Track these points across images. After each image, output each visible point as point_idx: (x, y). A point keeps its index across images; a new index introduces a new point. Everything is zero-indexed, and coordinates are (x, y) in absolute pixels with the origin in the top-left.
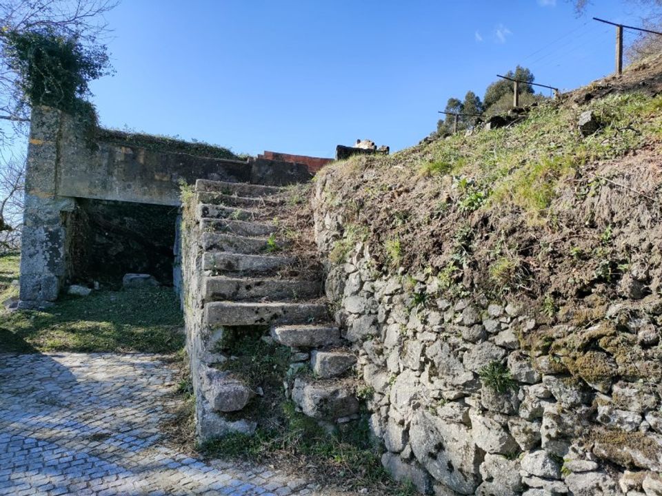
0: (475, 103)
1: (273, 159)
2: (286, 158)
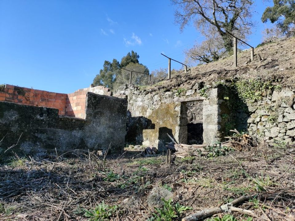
0: (117, 64)
1: (14, 91)
2: (26, 91)
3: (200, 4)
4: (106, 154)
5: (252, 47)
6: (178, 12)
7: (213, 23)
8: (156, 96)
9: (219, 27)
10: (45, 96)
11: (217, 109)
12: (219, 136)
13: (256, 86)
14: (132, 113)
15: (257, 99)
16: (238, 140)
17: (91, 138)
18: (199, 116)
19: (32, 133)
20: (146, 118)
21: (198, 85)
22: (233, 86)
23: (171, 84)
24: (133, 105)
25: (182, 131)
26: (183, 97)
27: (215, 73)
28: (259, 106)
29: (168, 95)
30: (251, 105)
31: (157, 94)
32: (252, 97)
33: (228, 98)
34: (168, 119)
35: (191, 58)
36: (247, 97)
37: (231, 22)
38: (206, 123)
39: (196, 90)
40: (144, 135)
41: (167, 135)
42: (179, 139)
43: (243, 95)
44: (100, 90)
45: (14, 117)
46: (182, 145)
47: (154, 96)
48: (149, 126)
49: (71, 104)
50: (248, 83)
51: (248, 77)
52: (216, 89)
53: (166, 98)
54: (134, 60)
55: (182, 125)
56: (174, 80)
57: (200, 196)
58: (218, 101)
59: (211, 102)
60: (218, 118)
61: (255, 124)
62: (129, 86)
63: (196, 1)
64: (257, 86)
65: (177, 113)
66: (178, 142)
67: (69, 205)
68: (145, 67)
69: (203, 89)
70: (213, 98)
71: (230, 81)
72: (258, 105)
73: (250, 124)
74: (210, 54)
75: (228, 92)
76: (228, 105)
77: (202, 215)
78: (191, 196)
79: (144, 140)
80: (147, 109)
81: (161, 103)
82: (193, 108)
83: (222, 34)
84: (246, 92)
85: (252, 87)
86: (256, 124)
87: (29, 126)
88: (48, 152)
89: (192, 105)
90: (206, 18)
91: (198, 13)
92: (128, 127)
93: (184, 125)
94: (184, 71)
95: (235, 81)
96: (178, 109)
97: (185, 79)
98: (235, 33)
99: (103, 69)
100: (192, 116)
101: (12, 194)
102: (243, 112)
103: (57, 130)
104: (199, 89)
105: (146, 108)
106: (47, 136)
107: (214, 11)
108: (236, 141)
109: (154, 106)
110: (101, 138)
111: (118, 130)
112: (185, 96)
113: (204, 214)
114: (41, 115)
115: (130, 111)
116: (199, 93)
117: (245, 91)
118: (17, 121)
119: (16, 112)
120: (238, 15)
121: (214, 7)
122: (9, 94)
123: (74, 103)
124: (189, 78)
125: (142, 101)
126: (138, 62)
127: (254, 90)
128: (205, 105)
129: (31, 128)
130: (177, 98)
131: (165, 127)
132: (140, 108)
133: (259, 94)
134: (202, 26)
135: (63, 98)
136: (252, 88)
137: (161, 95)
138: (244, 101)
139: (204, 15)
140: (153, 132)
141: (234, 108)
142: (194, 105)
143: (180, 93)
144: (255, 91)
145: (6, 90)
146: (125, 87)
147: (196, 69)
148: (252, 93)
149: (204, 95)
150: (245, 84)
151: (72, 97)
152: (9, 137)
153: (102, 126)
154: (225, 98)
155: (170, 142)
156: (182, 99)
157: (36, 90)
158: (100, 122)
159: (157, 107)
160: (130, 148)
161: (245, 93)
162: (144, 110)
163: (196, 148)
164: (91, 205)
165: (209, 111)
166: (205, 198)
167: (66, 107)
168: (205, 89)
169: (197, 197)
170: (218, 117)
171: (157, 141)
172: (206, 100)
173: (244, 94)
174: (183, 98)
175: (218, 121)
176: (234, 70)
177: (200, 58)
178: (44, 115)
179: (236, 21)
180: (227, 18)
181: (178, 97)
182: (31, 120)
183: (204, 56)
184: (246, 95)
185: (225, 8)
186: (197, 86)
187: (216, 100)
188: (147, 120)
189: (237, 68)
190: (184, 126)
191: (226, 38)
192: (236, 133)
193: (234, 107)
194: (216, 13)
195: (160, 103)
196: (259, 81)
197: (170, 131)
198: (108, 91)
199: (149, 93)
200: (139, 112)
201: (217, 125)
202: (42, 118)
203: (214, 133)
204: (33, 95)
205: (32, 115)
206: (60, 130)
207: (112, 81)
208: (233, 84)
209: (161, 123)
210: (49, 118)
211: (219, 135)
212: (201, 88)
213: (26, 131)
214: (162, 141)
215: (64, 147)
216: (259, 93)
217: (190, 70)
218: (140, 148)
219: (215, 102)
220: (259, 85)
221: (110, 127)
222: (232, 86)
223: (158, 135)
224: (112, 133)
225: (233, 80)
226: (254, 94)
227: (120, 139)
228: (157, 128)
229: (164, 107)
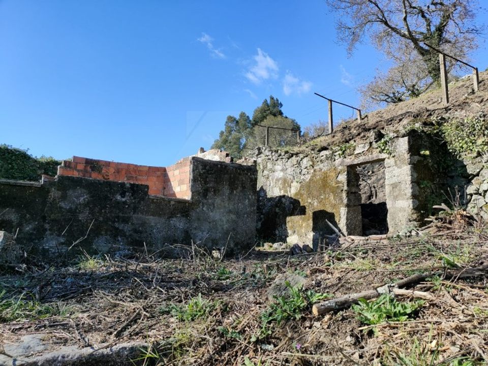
0: (246, 120)
1: (85, 167)
2: (103, 165)
3: (379, 6)
4: (223, 252)
5: (474, 68)
6: (341, 23)
7: (404, 36)
8: (305, 160)
9: (415, 41)
10: (132, 173)
11: (409, 173)
12: (416, 219)
13: (477, 129)
14: (267, 191)
15: (480, 150)
16: (447, 221)
17: (201, 231)
18: (383, 191)
19: (110, 223)
20: (291, 197)
21: (374, 134)
22: (437, 133)
23: (333, 142)
24: (268, 178)
25: (352, 215)
26: (350, 157)
27: (409, 116)
28: (485, 163)
29: (325, 156)
30: (470, 162)
31: (307, 156)
32: (471, 148)
33: (427, 153)
34: (327, 195)
35: (371, 99)
36: (464, 150)
37: (437, 31)
38: (392, 197)
39: (371, 143)
40: (289, 225)
41: (326, 222)
42: (347, 229)
43: (456, 147)
44: (213, 156)
45: (82, 198)
46: (352, 237)
47: (301, 160)
48: (296, 210)
49: (172, 183)
50: (463, 125)
51: (465, 114)
52: (406, 138)
53: (321, 161)
54: (274, 111)
55: (352, 204)
56: (339, 135)
57: (349, 281)
58: (410, 158)
59: (398, 162)
60: (412, 188)
61: (480, 195)
62: (263, 151)
63: (371, 2)
64: (480, 127)
65: (340, 185)
66: (346, 233)
67: (152, 303)
68: (293, 121)
69: (383, 140)
70: (401, 154)
71: (432, 124)
72: (483, 161)
73: (471, 195)
74: (404, 89)
75: (428, 143)
76: (430, 164)
77: (345, 301)
78: (335, 282)
79: (289, 234)
80: (292, 182)
81: (315, 171)
82: (372, 177)
83: (422, 52)
84: (461, 141)
85: (470, 130)
86: (482, 194)
87: (105, 212)
88: (134, 249)
89: (371, 172)
90: (393, 29)
91: (378, 21)
92: (263, 214)
93: (355, 204)
94: (357, 119)
95: (439, 124)
96: (343, 178)
97: (357, 131)
98: (446, 48)
99: (224, 131)
100: (371, 191)
101: (72, 295)
102: (459, 176)
103: (147, 217)
104: (376, 142)
105: (290, 182)
106: (133, 227)
107: (404, 15)
108: (444, 223)
109: (302, 177)
110: (217, 230)
111: (244, 217)
112: (353, 156)
113: (349, 300)
114: (123, 195)
115: (264, 188)
116: (377, 148)
117: (459, 138)
118: (86, 205)
119: (85, 191)
120: (448, 17)
121: (405, 8)
122: (78, 171)
123: (176, 181)
124: (364, 129)
125: (282, 170)
126: (281, 113)
127: (475, 136)
128: (389, 167)
129: (109, 215)
130: (340, 160)
131: (323, 210)
132: (280, 182)
133: (483, 142)
134: (386, 43)
135: (159, 173)
136: (470, 132)
137: (313, 157)
138: (458, 156)
139: (389, 23)
140: (303, 220)
141: (441, 170)
142: (373, 172)
143: (344, 151)
144: (477, 137)
145: (73, 165)
146: (257, 152)
147: (377, 114)
148: (471, 142)
149: (385, 151)
150: (457, 127)
151: (172, 171)
152: (75, 228)
153: (218, 211)
154: (422, 152)
155: (331, 235)
156: (349, 161)
157: (118, 163)
158: (214, 204)
159: (308, 177)
160: (267, 247)
161: (460, 143)
162: (286, 185)
163: (376, 241)
164: (184, 302)
165: (396, 177)
166: (357, 283)
167: (165, 188)
168: (387, 141)
169: (345, 282)
170: (413, 185)
171: (311, 235)
172: (389, 158)
173: (458, 143)
174: (351, 159)
175: (412, 192)
176: (442, 109)
177: (387, 97)
178: (127, 194)
179: (446, 28)
180: (429, 25)
181: (342, 158)
182: (108, 203)
183: (394, 93)
184: (461, 145)
185: (425, 9)
186: (373, 137)
187: (407, 156)
188: (292, 201)
189: (447, 105)
190: (355, 206)
191: (430, 59)
192: (444, 210)
193: (441, 167)
194: (408, 19)
195: (312, 171)
196: (482, 119)
197: (331, 217)
198: (226, 157)
199: (294, 156)
200: (278, 189)
201: (412, 200)
202: (124, 200)
203: (406, 214)
204: (114, 171)
205: (109, 195)
206: (151, 217)
207: (239, 148)
208: (437, 129)
209: (315, 204)
210: (135, 198)
211: (415, 216)
212: (380, 139)
213: (101, 219)
214: (320, 234)
215: (159, 245)
216: (483, 140)
217: (366, 116)
218: (283, 247)
219: (405, 160)
220: (482, 125)
221: (230, 212)
222: (435, 131)
223: (312, 224)
224: (235, 222)
225: (436, 121)
226: (476, 143)
227: (248, 232)
228: (309, 213)
229: (318, 177)
